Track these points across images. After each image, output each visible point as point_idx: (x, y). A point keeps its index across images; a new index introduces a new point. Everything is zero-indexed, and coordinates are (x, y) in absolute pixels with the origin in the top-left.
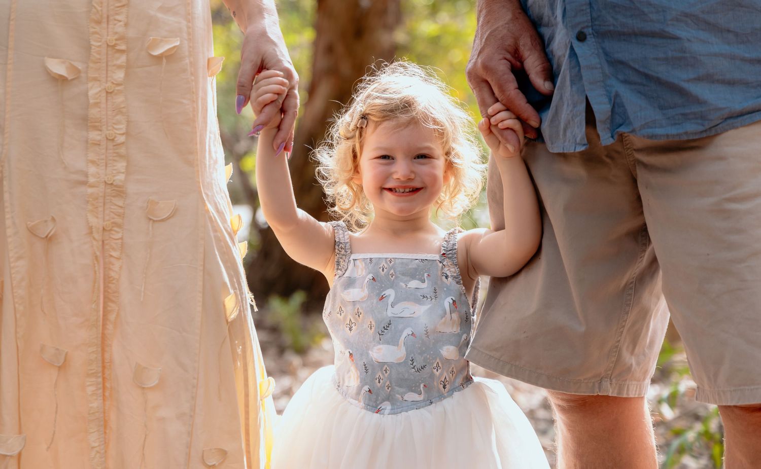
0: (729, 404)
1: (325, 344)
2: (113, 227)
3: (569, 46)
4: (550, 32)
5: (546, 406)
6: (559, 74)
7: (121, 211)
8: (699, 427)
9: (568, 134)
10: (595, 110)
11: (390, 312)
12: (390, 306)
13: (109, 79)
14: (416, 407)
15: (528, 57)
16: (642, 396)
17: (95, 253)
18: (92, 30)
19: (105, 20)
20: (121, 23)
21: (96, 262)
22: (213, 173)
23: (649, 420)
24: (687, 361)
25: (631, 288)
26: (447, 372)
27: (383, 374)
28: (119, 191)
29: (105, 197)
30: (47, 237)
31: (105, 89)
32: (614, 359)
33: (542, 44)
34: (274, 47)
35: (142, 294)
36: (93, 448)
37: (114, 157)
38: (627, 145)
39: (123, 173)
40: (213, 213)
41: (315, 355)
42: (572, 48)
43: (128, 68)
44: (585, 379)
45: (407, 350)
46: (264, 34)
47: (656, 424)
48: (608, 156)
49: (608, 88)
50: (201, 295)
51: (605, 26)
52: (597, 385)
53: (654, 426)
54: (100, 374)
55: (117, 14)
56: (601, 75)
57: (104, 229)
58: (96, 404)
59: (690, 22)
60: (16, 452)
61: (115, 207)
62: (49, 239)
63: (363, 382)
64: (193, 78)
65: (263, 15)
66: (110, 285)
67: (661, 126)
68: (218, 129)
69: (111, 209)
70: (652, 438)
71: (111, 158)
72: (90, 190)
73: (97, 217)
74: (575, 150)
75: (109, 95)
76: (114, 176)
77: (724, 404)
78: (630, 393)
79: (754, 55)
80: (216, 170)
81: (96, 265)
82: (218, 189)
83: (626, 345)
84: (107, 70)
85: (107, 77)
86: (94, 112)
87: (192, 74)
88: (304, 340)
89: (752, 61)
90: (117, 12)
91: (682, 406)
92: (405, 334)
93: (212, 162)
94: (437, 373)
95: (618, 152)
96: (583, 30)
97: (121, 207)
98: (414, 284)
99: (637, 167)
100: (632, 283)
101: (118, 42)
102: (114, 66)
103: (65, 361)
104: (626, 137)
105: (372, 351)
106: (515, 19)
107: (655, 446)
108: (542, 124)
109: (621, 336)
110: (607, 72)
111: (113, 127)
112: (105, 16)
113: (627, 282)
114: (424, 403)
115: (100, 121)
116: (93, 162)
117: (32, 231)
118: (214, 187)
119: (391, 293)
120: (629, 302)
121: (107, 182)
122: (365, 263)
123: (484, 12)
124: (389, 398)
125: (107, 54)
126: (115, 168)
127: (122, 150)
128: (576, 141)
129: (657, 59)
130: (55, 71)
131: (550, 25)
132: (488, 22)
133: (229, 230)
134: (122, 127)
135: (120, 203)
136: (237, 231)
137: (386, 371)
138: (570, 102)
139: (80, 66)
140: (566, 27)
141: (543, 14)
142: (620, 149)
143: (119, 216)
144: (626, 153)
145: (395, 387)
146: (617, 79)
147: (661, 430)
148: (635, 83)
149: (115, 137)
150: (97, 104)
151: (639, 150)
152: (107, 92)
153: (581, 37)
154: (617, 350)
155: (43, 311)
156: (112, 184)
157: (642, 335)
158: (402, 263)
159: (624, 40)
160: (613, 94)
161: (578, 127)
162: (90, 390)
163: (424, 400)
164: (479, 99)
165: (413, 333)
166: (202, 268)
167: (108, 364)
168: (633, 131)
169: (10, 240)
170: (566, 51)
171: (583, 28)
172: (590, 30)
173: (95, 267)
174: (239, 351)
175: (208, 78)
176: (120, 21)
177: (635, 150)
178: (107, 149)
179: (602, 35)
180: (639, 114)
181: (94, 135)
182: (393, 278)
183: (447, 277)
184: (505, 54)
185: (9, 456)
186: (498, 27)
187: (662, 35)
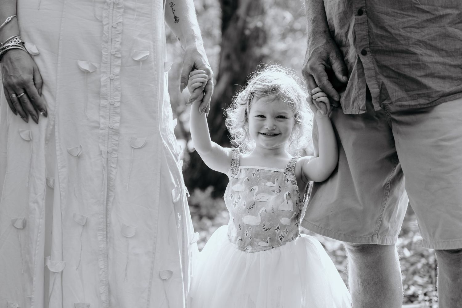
0: (441, 249)
1: (224, 214)
2: (112, 151)
3: (357, 58)
4: (346, 49)
5: (342, 248)
6: (351, 72)
7: (117, 143)
8: (423, 261)
9: (355, 104)
10: (371, 92)
11: (254, 198)
12: (255, 195)
13: (112, 72)
14: (264, 249)
15: (334, 63)
16: (394, 244)
17: (103, 165)
18: (103, 46)
19: (110, 41)
20: (118, 43)
21: (104, 170)
22: (166, 123)
23: (397, 257)
24: (417, 225)
25: (388, 187)
26: (283, 232)
27: (248, 231)
28: (116, 132)
29: (108, 135)
30: (77, 156)
31: (109, 78)
32: (379, 224)
33: (342, 56)
34: (200, 57)
35: (127, 187)
36: (101, 269)
37: (114, 114)
38: (387, 110)
39: (119, 122)
40: (166, 145)
41: (218, 220)
42: (359, 59)
43: (122, 66)
44: (364, 236)
45: (261, 219)
46: (195, 51)
47: (401, 259)
48: (377, 116)
49: (378, 80)
50: (159, 188)
51: (377, 47)
52: (370, 239)
53: (400, 260)
54: (105, 230)
55: (116, 38)
56: (375, 73)
57: (108, 152)
58: (102, 246)
59: (422, 45)
60: (61, 270)
61: (114, 141)
62: (79, 157)
63: (238, 234)
64: (156, 73)
65: (195, 40)
66: (111, 182)
67: (406, 101)
68: (170, 100)
69: (112, 141)
70: (399, 266)
71: (112, 114)
72: (101, 132)
73: (104, 146)
74: (359, 113)
75: (111, 81)
76: (114, 124)
77: (438, 249)
78: (388, 243)
79: (456, 63)
80: (168, 122)
81: (104, 171)
82: (169, 132)
83: (385, 217)
84: (111, 68)
85: (110, 71)
86: (103, 90)
87: (155, 71)
88: (213, 212)
89: (455, 66)
90: (116, 37)
91: (415, 249)
92: (261, 211)
93: (165, 117)
94: (278, 232)
95: (382, 114)
96: (365, 49)
97: (117, 141)
98: (269, 184)
99: (392, 122)
100: (388, 184)
101: (117, 53)
102: (114, 65)
103: (86, 223)
104: (387, 106)
105: (244, 218)
106: (327, 42)
107: (400, 271)
108: (341, 98)
109: (383, 212)
110: (378, 71)
111: (113, 98)
112: (110, 39)
113: (386, 183)
114: (269, 248)
115: (107, 94)
116: (103, 117)
117: (70, 153)
118: (167, 131)
119: (256, 188)
120: (387, 194)
121: (110, 127)
122: (245, 171)
123: (311, 39)
124: (251, 244)
125: (111, 59)
126: (114, 120)
127: (118, 110)
128: (360, 108)
129: (404, 65)
130: (83, 68)
131: (346, 46)
132: (314, 44)
133: (175, 154)
134: (118, 98)
135: (117, 139)
136: (179, 154)
137: (250, 229)
138: (357, 87)
139: (96, 65)
140: (356, 48)
141: (342, 40)
142: (383, 112)
143: (116, 145)
144: (386, 114)
145: (254, 238)
146: (383, 75)
147: (403, 262)
148: (393, 78)
149: (114, 103)
150: (105, 86)
151: (393, 113)
152: (111, 79)
153: (364, 53)
154: (381, 220)
155: (75, 195)
156: (112, 128)
157: (394, 211)
158: (264, 172)
159: (387, 55)
160: (380, 84)
161: (361, 101)
162: (100, 238)
163: (269, 246)
164: (308, 85)
165: (265, 210)
166: (159, 174)
167: (109, 224)
168: (391, 103)
169: (58, 157)
170: (355, 60)
171: (365, 48)
172: (369, 49)
173: (103, 172)
174: (180, 217)
175: (164, 73)
176: (118, 42)
177: (391, 113)
178: (110, 110)
179: (375, 52)
180: (394, 94)
181: (103, 102)
182: (258, 180)
183: (287, 181)
184: (322, 62)
185: (56, 273)
186: (319, 47)
187: (408, 52)
